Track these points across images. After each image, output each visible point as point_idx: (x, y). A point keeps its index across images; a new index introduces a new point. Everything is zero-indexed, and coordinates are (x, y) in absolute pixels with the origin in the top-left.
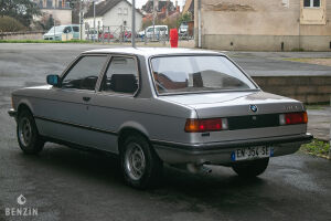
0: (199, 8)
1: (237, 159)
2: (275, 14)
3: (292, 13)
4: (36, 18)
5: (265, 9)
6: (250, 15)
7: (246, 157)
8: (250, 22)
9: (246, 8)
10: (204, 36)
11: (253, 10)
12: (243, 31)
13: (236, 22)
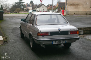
0: (67, 5)
1: (54, 44)
2: (85, 6)
3: (89, 6)
4: (25, 9)
5: (82, 5)
6: (79, 6)
7: (57, 43)
8: (79, 8)
9: (78, 5)
10: (68, 12)
11: (79, 5)
12: (77, 10)
13: (76, 8)
